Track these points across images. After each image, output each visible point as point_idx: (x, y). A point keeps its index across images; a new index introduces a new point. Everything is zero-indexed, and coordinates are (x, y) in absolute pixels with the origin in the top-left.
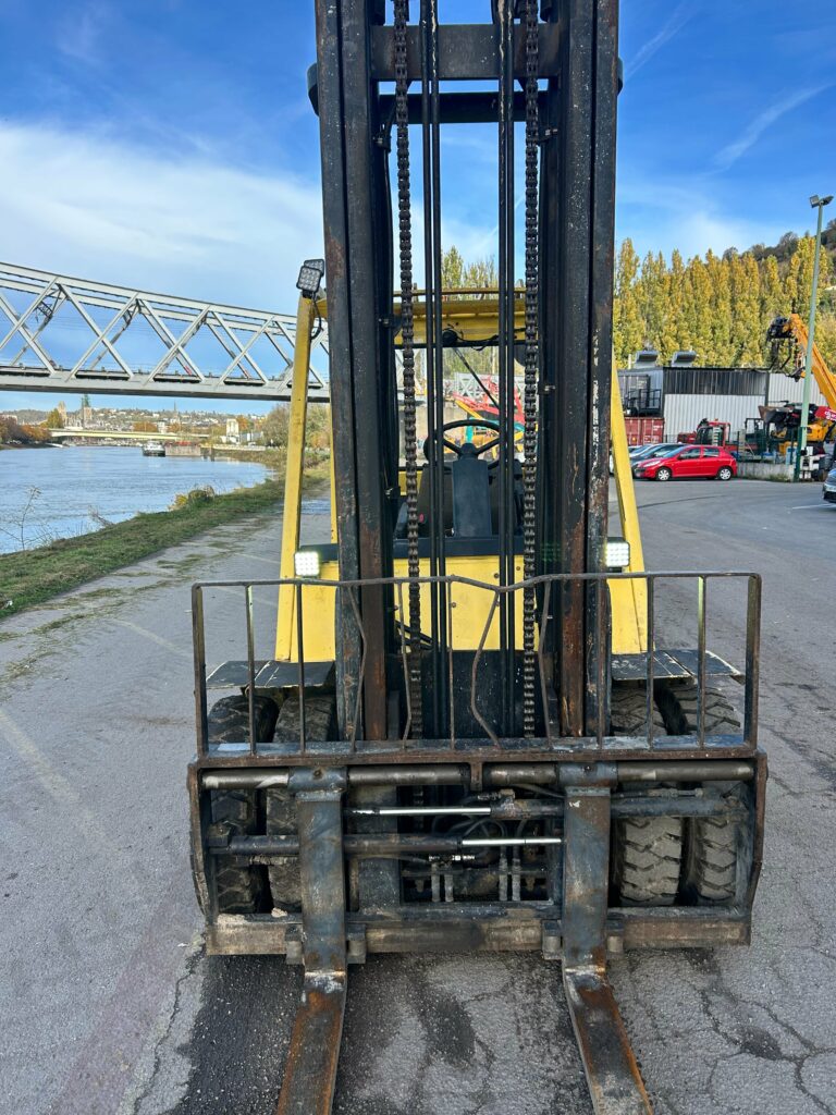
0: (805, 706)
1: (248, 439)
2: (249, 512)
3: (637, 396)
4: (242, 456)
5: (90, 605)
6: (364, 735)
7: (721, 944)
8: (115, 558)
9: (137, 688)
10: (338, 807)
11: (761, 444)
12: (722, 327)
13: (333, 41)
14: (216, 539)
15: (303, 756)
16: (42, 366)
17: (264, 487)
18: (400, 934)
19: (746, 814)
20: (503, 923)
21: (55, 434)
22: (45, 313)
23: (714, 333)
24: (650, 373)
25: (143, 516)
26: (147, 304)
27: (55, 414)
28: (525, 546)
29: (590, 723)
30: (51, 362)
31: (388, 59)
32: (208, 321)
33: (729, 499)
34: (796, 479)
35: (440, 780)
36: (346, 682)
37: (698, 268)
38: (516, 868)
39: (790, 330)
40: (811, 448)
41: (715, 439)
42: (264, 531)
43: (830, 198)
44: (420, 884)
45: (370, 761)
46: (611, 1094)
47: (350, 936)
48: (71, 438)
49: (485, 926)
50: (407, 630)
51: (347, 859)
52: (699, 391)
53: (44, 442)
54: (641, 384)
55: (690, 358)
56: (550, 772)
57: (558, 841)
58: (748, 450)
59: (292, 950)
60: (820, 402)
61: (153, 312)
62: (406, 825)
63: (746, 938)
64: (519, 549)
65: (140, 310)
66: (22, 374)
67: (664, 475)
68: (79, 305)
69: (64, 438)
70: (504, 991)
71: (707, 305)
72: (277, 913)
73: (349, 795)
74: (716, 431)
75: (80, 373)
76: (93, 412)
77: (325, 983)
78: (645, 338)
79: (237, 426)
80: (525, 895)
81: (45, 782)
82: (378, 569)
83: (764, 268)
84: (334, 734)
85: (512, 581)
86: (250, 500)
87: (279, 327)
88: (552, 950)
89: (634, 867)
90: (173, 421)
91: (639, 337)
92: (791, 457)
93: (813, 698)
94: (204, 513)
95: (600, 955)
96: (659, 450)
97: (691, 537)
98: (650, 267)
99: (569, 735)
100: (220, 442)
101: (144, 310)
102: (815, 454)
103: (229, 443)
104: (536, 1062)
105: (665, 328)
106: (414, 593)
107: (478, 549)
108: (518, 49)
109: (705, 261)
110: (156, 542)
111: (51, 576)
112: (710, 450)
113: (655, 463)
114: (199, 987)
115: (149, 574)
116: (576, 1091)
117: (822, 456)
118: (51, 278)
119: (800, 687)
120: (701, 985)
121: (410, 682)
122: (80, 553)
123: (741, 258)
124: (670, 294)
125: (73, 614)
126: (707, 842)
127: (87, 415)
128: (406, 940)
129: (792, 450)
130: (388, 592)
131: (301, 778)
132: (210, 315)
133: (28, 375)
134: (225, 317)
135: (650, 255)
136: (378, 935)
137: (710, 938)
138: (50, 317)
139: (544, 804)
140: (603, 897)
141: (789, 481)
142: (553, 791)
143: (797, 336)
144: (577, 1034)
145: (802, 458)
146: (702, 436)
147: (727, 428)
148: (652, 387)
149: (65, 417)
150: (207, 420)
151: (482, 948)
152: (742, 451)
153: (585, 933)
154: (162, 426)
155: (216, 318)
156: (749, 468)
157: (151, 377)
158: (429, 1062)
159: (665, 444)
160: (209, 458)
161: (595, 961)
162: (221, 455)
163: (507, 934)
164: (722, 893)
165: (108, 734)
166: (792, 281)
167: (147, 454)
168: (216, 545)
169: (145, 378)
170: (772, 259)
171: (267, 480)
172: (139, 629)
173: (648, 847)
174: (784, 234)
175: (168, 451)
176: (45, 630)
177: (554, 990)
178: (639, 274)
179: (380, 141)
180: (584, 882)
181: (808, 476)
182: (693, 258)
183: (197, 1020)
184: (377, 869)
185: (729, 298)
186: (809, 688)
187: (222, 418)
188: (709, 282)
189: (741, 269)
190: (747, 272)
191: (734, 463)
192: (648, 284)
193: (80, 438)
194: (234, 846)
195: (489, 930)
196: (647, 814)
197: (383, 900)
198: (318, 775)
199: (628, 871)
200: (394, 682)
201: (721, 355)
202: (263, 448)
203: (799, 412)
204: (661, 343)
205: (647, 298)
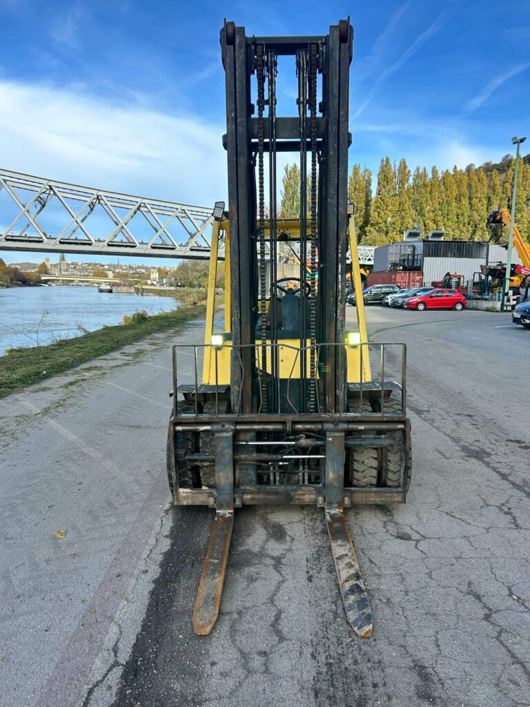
0: (465, 424)
1: (165, 282)
2: (169, 326)
3: (406, 258)
4: (160, 293)
5: (87, 375)
6: (242, 411)
7: (393, 503)
8: (96, 350)
9: (121, 413)
10: (231, 439)
11: (483, 288)
12: (463, 215)
13: (234, 126)
14: (152, 341)
15: (217, 417)
16: (39, 236)
17: (177, 312)
18: (257, 496)
19: (403, 446)
20: (300, 492)
21: (43, 278)
22: (41, 203)
23: (458, 218)
24: (415, 244)
25: (106, 328)
26: (104, 198)
27: (44, 265)
28: (311, 332)
29: (337, 407)
30: (45, 234)
31: (256, 131)
32: (142, 209)
33: (458, 321)
34: (502, 310)
35: (274, 429)
36: (235, 389)
37: (448, 177)
38: (306, 470)
39: (501, 218)
40: (512, 291)
41: (453, 284)
42: (179, 337)
43: (525, 139)
44: (265, 477)
45: (245, 420)
46: (339, 545)
47: (235, 496)
48: (53, 281)
49: (293, 493)
50: (261, 371)
51: (235, 462)
52: (445, 255)
53: (36, 283)
54: (409, 251)
55: (440, 235)
56: (320, 426)
57: (324, 456)
58: (474, 292)
59: (211, 501)
60: (519, 262)
61: (108, 203)
62: (259, 449)
63: (404, 501)
64: (308, 336)
65: (99, 201)
66: (26, 241)
67: (421, 307)
68: (62, 198)
69: (49, 280)
70: (300, 521)
71: (454, 200)
72: (204, 488)
73: (236, 434)
74: (454, 280)
75: (62, 241)
76: (67, 264)
77: (225, 514)
78: (414, 221)
79: (157, 274)
80: (310, 482)
81: (86, 450)
82: (249, 341)
83: (490, 177)
84: (229, 410)
85: (305, 345)
86: (168, 319)
87: (185, 213)
88: (320, 503)
89: (358, 471)
90: (117, 271)
91: (411, 220)
92: (499, 296)
93: (470, 420)
94: (143, 326)
95: (340, 504)
96: (418, 292)
97: (430, 343)
98: (418, 176)
99: (329, 412)
100: (146, 284)
101: (102, 202)
102: (514, 294)
103: (152, 284)
104: (311, 541)
105: (427, 215)
106: (264, 352)
107: (292, 336)
108: (308, 128)
109: (452, 173)
110: (118, 342)
111: (63, 359)
112: (450, 292)
113: (415, 300)
114: (170, 519)
115: (117, 359)
116: (326, 549)
117: (518, 296)
118: (45, 182)
119: (466, 415)
120: (385, 520)
121: (262, 391)
122: (76, 347)
123: (476, 170)
124: (430, 194)
125: (79, 378)
126: (389, 460)
127: (64, 267)
128: (259, 499)
129: (499, 292)
130: (253, 350)
131: (216, 427)
132: (142, 205)
133: (30, 241)
134: (152, 206)
135: (418, 169)
136: (248, 497)
137: (388, 500)
138: (44, 206)
139: (317, 441)
140: (342, 480)
141: (497, 311)
142: (321, 434)
143: (506, 222)
144: (329, 532)
145: (506, 298)
146: (446, 284)
147: (462, 279)
148: (416, 253)
149: (49, 267)
150: (138, 270)
151: (291, 503)
152: (470, 292)
153: (335, 495)
154: (110, 274)
155: (146, 207)
156: (474, 303)
157: (105, 244)
158: (268, 540)
159: (423, 288)
160: (140, 294)
161: (338, 507)
162: (147, 292)
163: (302, 497)
164: (396, 484)
165: (111, 432)
166: (508, 185)
167: (101, 291)
168: (152, 344)
169: (101, 244)
170: (495, 172)
171: (178, 308)
172: (117, 386)
173: (363, 462)
174: (504, 156)
175: (114, 289)
176: (66, 386)
177: (321, 521)
178: (411, 181)
179: (252, 162)
180: (334, 472)
181: (509, 308)
182: (445, 171)
183: (171, 528)
184: (247, 469)
185: (468, 196)
186: (470, 416)
187: (147, 269)
188: (455, 186)
189: (476, 178)
190: (479, 180)
191: (464, 300)
192: (416, 187)
193: (59, 280)
194: (187, 457)
195: (294, 495)
196: (361, 445)
197: (249, 483)
198: (223, 426)
199: (355, 473)
200: (255, 390)
201: (462, 232)
202: (174, 288)
203: (505, 269)
204: (424, 224)
205: (417, 196)
